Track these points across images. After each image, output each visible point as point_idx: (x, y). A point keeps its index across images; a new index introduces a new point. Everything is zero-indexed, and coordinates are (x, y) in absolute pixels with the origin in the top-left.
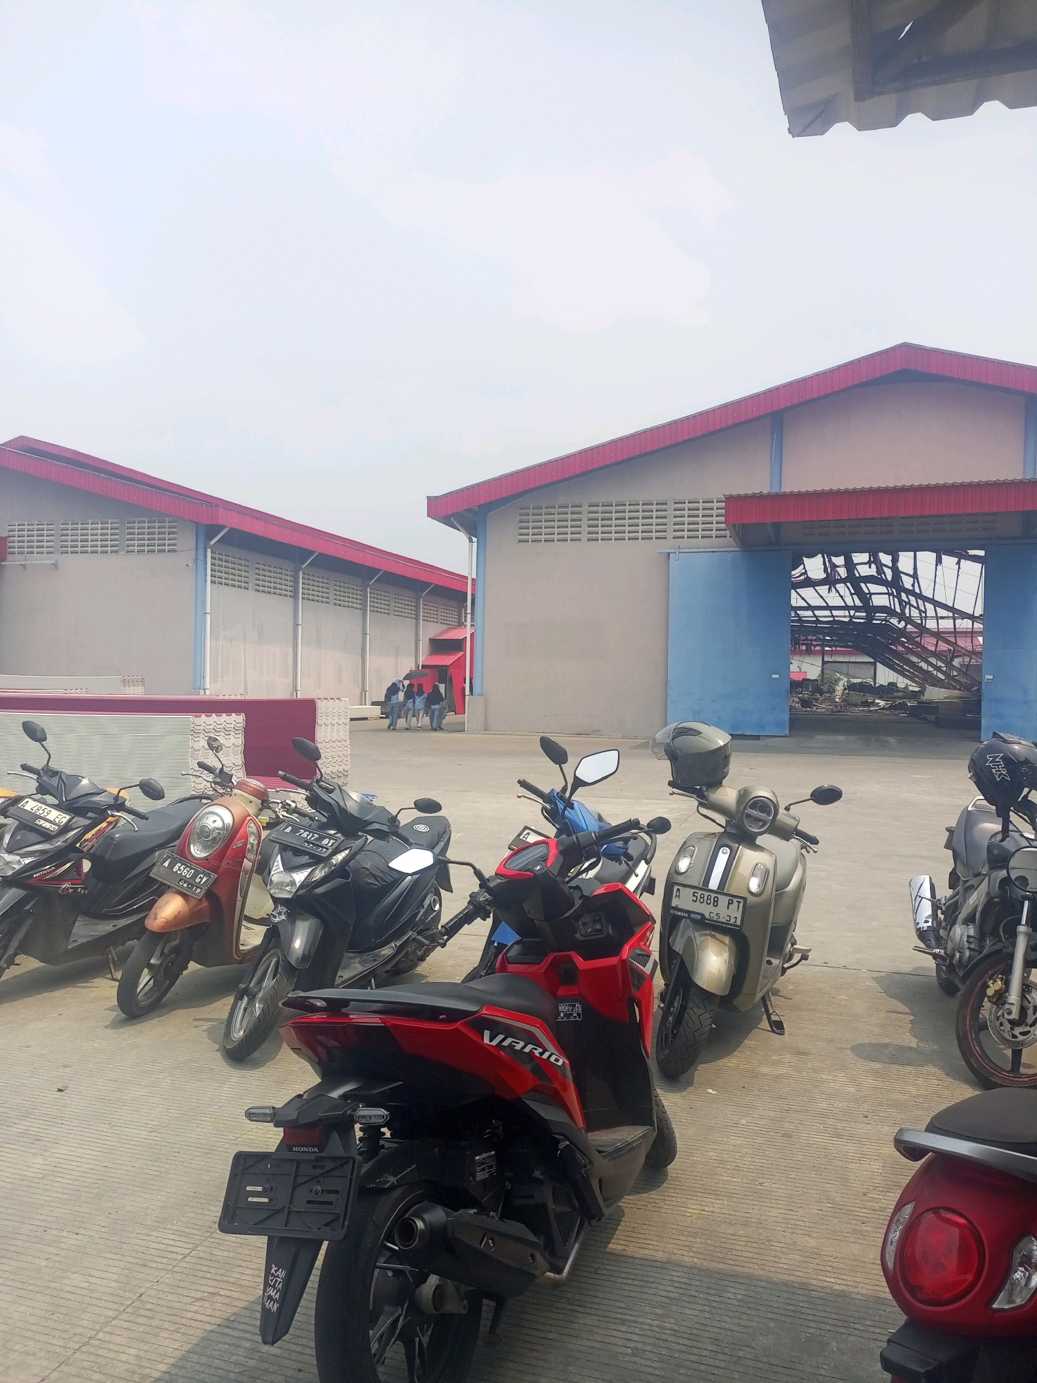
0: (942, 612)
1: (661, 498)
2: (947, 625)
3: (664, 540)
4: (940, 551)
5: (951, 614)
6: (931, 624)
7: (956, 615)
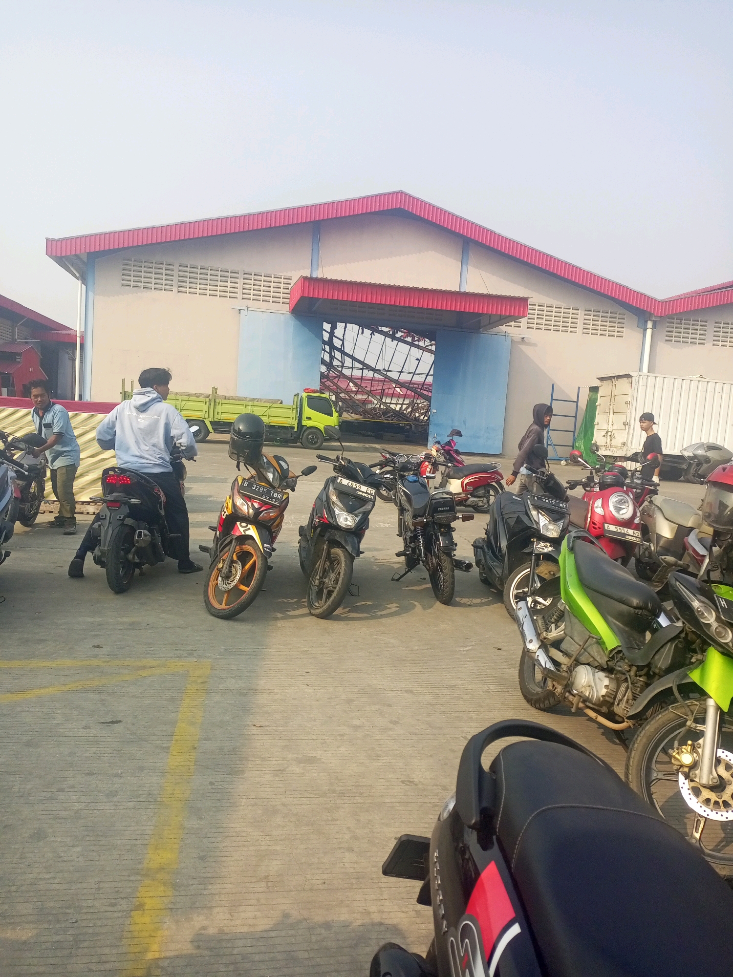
0: (357, 365)
1: (235, 269)
2: (358, 373)
3: (235, 299)
4: (363, 325)
5: (361, 366)
6: (347, 372)
7: (364, 367)
